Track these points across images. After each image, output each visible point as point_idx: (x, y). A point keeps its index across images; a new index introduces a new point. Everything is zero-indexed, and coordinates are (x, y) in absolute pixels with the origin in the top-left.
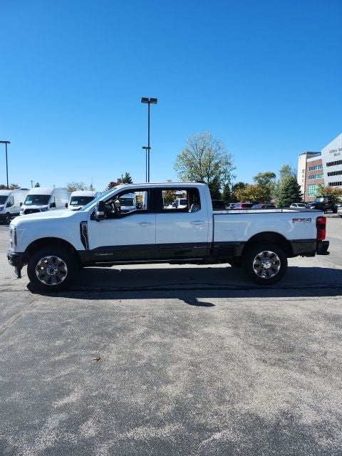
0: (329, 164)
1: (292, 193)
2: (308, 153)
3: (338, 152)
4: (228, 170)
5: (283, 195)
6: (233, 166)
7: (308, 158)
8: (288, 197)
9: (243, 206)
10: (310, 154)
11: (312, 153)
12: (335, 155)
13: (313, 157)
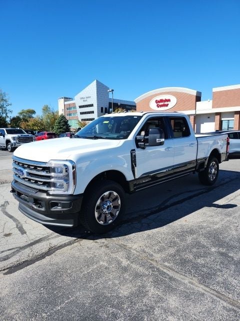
0: (80, 107)
1: (64, 125)
2: (65, 98)
3: (85, 99)
4: (5, 106)
5: (57, 127)
6: (9, 103)
7: (65, 101)
8: (61, 128)
9: (48, 134)
10: (66, 99)
11: (67, 98)
12: (84, 101)
13: (69, 101)
